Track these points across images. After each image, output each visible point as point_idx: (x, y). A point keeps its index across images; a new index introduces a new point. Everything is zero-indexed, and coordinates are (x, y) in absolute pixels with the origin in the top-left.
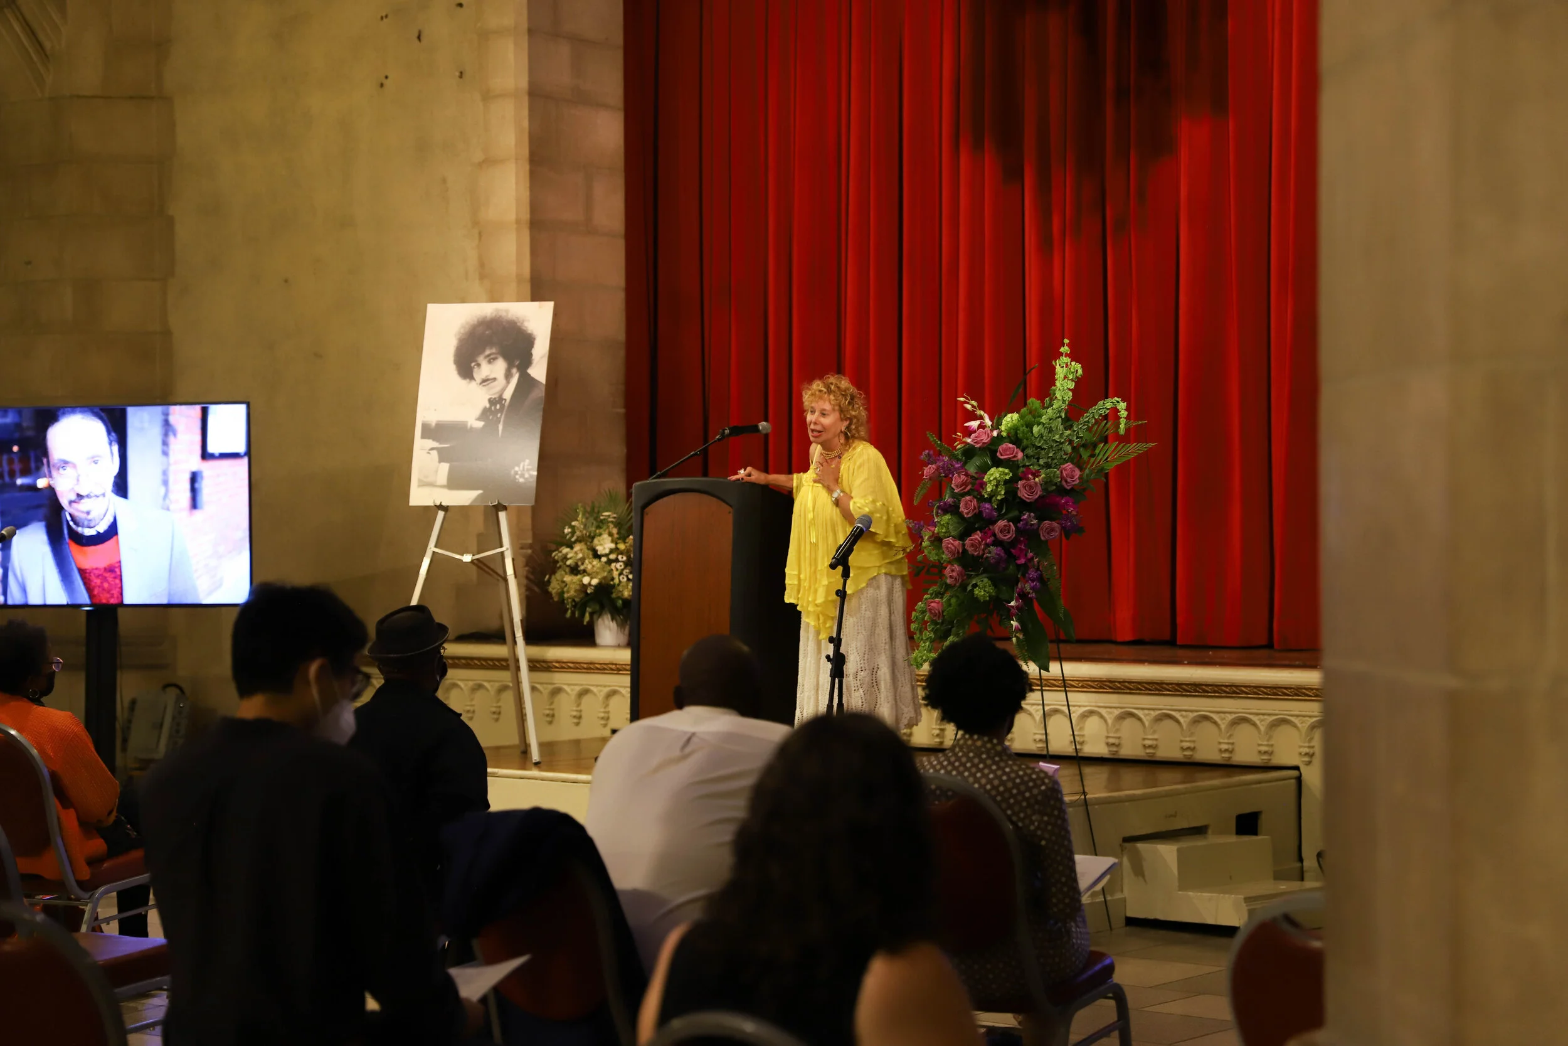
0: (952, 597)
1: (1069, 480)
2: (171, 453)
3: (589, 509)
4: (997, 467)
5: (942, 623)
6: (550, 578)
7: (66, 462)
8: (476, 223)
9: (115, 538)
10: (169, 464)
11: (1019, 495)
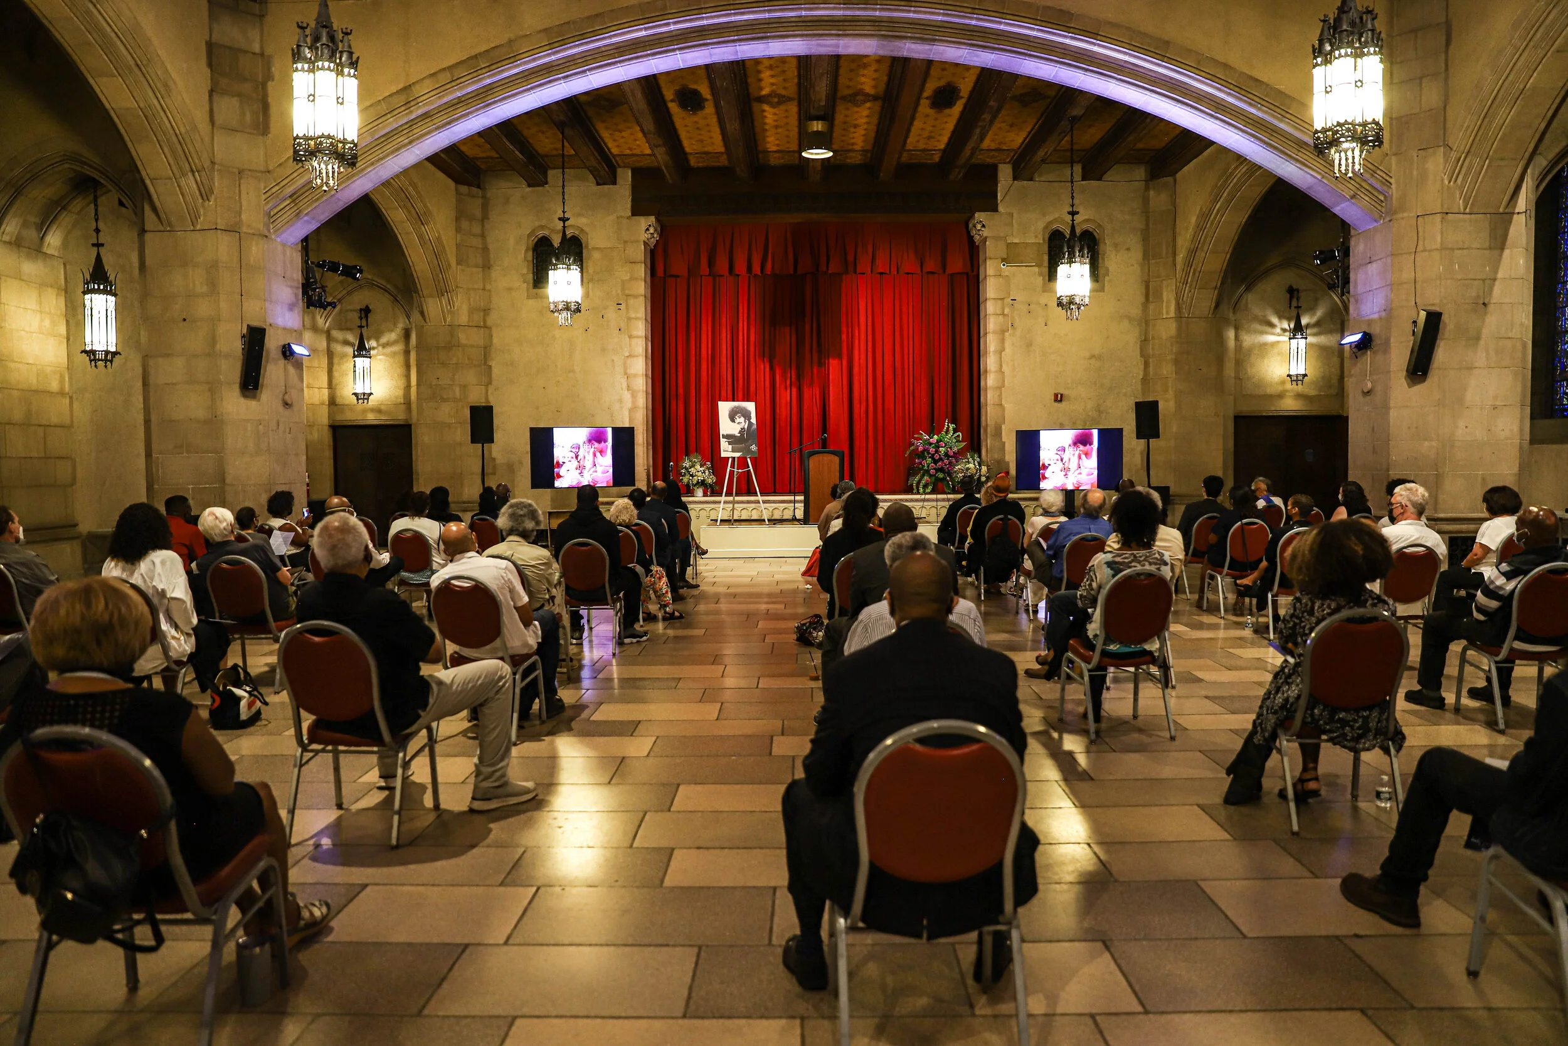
8: (626, 373)
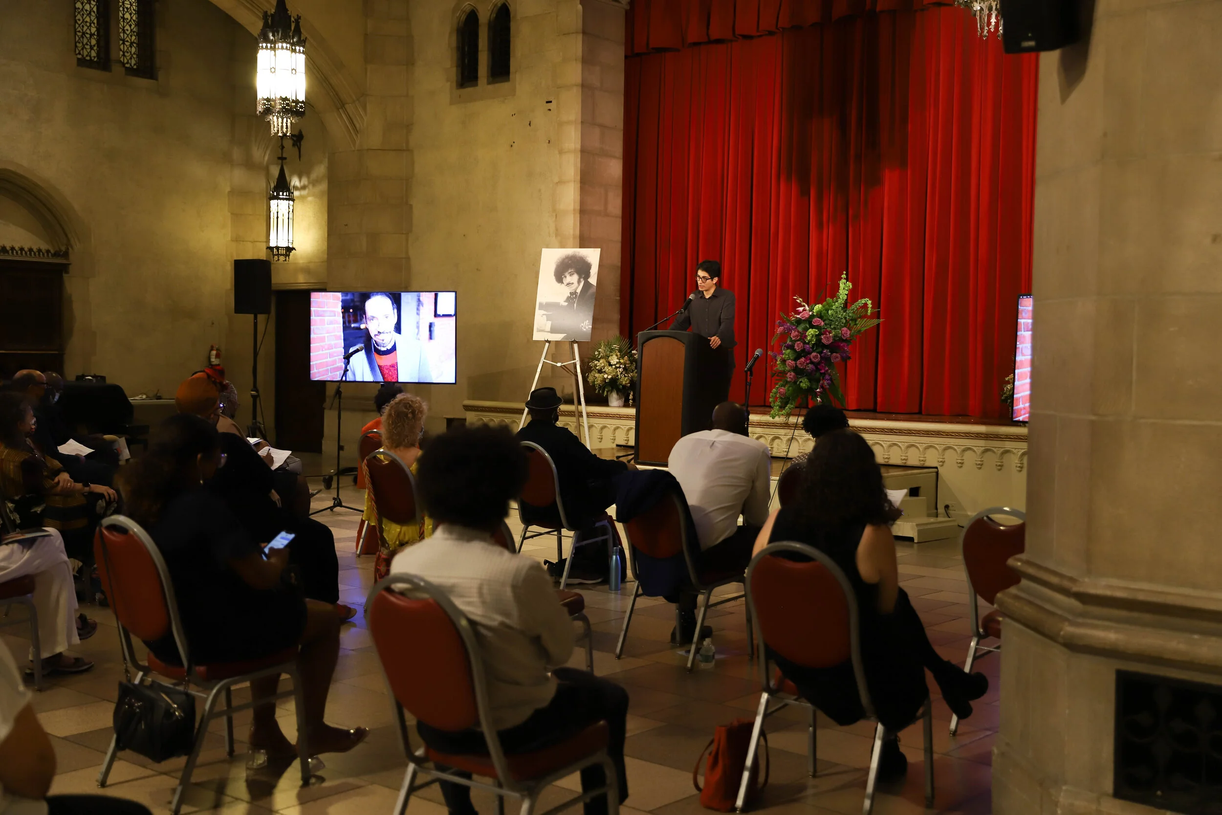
0: (789, 387)
1: (845, 335)
2: (421, 314)
3: (606, 344)
4: (812, 329)
5: (785, 398)
6: (588, 374)
7: (373, 317)
8: (554, 210)
9: (395, 352)
10: (419, 319)
11: (822, 341)
